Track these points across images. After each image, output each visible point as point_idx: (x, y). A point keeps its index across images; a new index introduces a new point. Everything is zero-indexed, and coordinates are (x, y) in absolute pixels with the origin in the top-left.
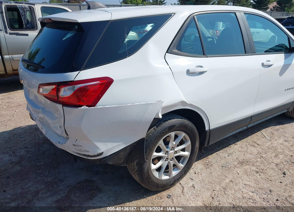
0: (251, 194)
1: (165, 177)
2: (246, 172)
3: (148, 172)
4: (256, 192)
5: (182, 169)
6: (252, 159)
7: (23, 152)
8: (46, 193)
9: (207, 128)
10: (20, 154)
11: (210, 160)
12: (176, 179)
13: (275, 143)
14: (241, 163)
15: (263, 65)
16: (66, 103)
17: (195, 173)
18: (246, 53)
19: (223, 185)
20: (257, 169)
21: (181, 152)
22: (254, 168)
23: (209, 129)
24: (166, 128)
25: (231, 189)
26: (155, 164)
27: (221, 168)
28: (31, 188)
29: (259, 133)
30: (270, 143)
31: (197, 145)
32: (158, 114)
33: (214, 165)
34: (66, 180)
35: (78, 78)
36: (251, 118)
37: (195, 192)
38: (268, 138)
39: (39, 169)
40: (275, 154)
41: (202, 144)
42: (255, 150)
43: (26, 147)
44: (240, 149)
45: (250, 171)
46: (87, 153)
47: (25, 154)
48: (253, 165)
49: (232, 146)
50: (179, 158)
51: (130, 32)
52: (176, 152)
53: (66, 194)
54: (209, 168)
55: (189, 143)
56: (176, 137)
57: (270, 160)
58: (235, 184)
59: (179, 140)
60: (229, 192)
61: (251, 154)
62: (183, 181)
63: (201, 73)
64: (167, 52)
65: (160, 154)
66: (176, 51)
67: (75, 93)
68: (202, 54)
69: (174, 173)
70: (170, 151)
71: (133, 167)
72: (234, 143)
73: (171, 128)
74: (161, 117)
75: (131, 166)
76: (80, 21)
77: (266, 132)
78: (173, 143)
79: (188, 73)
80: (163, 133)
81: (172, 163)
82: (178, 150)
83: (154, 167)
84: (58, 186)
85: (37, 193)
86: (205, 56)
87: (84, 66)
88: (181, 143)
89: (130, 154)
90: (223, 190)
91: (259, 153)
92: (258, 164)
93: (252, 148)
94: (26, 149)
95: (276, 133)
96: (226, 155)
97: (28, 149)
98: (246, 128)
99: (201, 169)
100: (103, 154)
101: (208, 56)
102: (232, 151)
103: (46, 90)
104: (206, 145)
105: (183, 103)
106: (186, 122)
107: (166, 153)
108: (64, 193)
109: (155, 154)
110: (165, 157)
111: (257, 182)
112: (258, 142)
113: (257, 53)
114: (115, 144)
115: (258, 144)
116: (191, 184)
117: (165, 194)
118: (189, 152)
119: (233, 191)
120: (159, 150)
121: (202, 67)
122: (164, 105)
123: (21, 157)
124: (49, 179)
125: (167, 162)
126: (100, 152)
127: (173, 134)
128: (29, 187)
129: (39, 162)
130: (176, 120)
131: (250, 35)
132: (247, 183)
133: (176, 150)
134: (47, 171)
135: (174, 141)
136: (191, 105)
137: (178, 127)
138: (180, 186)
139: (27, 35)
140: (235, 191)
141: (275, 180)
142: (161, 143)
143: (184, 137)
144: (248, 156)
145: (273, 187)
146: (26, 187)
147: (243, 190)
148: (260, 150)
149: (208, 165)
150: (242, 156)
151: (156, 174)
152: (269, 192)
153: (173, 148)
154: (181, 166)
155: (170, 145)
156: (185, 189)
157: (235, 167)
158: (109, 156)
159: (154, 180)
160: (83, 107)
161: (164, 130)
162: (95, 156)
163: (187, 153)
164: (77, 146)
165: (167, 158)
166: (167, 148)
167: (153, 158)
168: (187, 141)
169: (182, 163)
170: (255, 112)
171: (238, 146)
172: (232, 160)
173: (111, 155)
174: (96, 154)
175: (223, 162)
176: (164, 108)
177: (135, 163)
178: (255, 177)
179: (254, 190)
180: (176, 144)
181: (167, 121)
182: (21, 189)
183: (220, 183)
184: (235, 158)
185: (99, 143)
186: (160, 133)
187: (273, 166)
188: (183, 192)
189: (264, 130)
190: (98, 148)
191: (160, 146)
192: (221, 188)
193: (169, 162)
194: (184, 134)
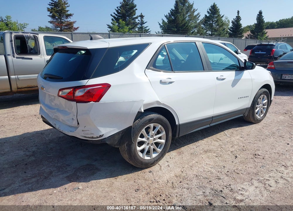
0: (210, 169)
1: (147, 158)
2: (208, 157)
3: (135, 151)
4: (214, 168)
5: (160, 152)
6: (214, 149)
7: (34, 149)
8: (58, 173)
9: (177, 123)
10: (32, 150)
11: (182, 150)
12: (155, 159)
13: (233, 139)
14: (206, 152)
15: (217, 78)
16: (79, 101)
17: (170, 158)
18: (204, 70)
19: (191, 164)
20: (217, 155)
21: (158, 139)
22: (215, 154)
23: (179, 124)
24: (147, 120)
25: (196, 167)
26: (139, 147)
27: (190, 155)
28: (45, 170)
29: (222, 133)
30: (229, 139)
31: (170, 135)
32: (140, 109)
33: (185, 153)
34: (72, 165)
35: (88, 84)
36: (212, 119)
37: (169, 169)
38: (228, 135)
39: (50, 159)
40: (231, 145)
41: (174, 135)
42: (217, 144)
43: (36, 146)
44: (206, 143)
45: (211, 156)
46: (92, 136)
47: (36, 150)
48: (214, 153)
49: (200, 141)
50: (157, 144)
51: (120, 57)
52: (155, 139)
53: (73, 172)
54: (181, 155)
55: (164, 133)
56: (154, 128)
57: (227, 149)
58: (199, 164)
59: (156, 130)
60: (194, 168)
61: (214, 146)
62: (161, 162)
63: (171, 83)
64: (146, 68)
65: (144, 139)
66: (152, 68)
67: (86, 93)
68: (171, 71)
69: (154, 155)
70: (150, 138)
71: (124, 148)
72: (201, 140)
73: (151, 121)
74: (143, 111)
75: (122, 148)
76: (89, 48)
77: (228, 132)
78: (152, 132)
79: (161, 82)
80: (145, 123)
81: (152, 147)
82: (157, 138)
83: (139, 149)
84: (66, 168)
85: (51, 173)
86: (172, 72)
87: (91, 76)
88: (159, 133)
89: (122, 138)
90: (190, 167)
91: (220, 145)
92: (218, 152)
93: (216, 143)
94: (36, 147)
95: (235, 132)
96: (195, 147)
97: (38, 147)
98: (209, 126)
99: (175, 156)
100: (104, 136)
101: (175, 72)
102: (199, 144)
103: (64, 93)
104: (177, 136)
105: (158, 102)
106: (161, 117)
107: (147, 139)
108: (71, 172)
109: (139, 139)
110: (147, 142)
111: (215, 162)
112: (221, 139)
113: (213, 71)
114: (112, 129)
115: (220, 140)
116: (167, 165)
117: (147, 170)
118: (165, 140)
119: (197, 168)
120: (142, 136)
121: (170, 79)
122: (145, 102)
123: (34, 152)
124: (59, 165)
125: (148, 146)
126: (101, 134)
127: (152, 125)
128: (44, 169)
129: (49, 155)
130: (154, 115)
131: (206, 58)
132: (208, 163)
133: (154, 137)
134: (56, 160)
135: (153, 131)
136: (163, 104)
137: (155, 120)
138: (159, 166)
139: (31, 59)
140: (199, 168)
141: (228, 161)
142: (143, 131)
143: (160, 128)
144: (211, 147)
145: (226, 165)
146: (41, 169)
147: (205, 167)
148: (221, 144)
149: (180, 153)
150: (207, 147)
151: (141, 155)
152: (223, 167)
153: (152, 136)
154: (159, 150)
155: (150, 134)
156: (162, 167)
157: (201, 154)
158: (107, 138)
159: (139, 158)
160: (91, 103)
161: (146, 121)
162: (97, 137)
163: (163, 141)
164: (85, 131)
165: (148, 143)
166: (148, 135)
167: (137, 141)
168: (162, 132)
169: (160, 148)
170: (215, 114)
171: (205, 141)
172: (199, 150)
173: (108, 137)
174: (98, 136)
175: (192, 151)
176: (144, 105)
177: (125, 144)
178: (214, 160)
179: (212, 166)
180: (154, 133)
181: (148, 115)
182: (38, 171)
183: (188, 164)
184: (202, 148)
185: (101, 128)
186: (143, 123)
187: (229, 152)
188: (160, 169)
189: (226, 131)
190: (100, 131)
191: (143, 133)
192: (189, 166)
193: (150, 147)
194: (160, 126)
